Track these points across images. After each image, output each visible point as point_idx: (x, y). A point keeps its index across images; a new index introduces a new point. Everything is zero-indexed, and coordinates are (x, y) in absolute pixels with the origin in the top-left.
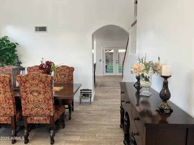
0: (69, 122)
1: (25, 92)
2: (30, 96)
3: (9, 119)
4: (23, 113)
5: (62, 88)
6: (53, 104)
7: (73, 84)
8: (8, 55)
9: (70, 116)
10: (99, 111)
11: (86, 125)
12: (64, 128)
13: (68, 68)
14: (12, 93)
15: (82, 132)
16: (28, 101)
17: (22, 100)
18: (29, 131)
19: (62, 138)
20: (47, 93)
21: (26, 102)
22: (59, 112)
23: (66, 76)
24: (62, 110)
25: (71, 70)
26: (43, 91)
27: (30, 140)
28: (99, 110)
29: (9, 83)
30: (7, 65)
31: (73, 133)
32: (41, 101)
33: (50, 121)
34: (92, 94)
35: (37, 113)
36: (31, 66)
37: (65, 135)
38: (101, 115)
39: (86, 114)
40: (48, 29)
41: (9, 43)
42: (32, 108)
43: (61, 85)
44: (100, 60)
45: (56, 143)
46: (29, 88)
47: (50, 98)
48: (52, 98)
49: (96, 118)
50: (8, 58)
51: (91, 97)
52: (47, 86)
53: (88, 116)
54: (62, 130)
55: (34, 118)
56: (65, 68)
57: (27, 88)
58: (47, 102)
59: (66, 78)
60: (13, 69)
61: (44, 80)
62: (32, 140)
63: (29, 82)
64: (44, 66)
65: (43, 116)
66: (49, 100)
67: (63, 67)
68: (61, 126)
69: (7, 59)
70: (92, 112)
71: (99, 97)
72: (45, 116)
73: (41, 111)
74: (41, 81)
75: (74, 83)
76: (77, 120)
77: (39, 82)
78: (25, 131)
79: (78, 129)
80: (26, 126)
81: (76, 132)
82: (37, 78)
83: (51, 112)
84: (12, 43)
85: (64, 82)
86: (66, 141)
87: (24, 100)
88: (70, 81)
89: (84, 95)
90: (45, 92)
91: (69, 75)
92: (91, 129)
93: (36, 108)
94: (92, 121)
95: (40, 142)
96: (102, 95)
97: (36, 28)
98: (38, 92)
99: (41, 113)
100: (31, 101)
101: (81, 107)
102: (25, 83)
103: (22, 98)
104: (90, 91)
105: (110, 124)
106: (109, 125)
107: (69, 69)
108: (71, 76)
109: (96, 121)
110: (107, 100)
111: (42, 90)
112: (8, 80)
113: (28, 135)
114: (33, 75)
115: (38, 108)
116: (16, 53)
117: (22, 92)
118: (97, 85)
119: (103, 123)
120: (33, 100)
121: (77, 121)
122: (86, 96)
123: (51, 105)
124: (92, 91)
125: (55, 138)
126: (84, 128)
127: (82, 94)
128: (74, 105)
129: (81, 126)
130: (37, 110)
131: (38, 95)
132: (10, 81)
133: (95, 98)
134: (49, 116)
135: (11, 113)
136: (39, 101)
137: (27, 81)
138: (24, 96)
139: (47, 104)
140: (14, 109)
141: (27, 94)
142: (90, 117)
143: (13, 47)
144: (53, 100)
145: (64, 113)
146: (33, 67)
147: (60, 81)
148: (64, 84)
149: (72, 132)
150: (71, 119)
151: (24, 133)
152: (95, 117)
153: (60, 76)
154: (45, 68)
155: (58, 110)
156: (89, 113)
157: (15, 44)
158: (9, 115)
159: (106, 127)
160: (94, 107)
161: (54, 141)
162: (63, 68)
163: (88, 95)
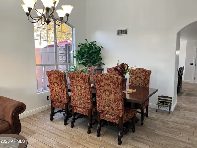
0: (141, 127)
1: (100, 90)
2: (103, 94)
3: (87, 112)
4: (97, 109)
5: (134, 91)
6: (122, 105)
7: (148, 88)
8: (94, 57)
9: (142, 121)
10: (178, 123)
11: (158, 135)
12: (134, 132)
13: (144, 70)
14: (90, 90)
15: (153, 142)
16: (102, 99)
17: (97, 97)
18: (101, 126)
19: (130, 141)
20: (117, 94)
21: (100, 99)
22: (128, 114)
23: (141, 79)
24: (132, 113)
25: (148, 73)
26: (114, 92)
27: (102, 135)
28: (180, 122)
29: (89, 81)
30: (93, 65)
31: (142, 140)
32: (112, 100)
33: (119, 122)
34: (172, 102)
35: (108, 111)
36: (110, 67)
37: (133, 139)
38: (180, 130)
39: (161, 123)
40: (129, 32)
41: (96, 47)
42: (104, 106)
43: (136, 88)
44: (192, 64)
45: (123, 144)
46: (103, 87)
47: (120, 99)
48: (122, 99)
49: (172, 131)
50: (94, 59)
51: (170, 106)
52: (118, 87)
53: (164, 126)
54: (132, 134)
55: (105, 115)
56: (141, 71)
57: (101, 87)
58: (117, 102)
59: (142, 81)
60: (94, 69)
61: (115, 81)
62: (103, 135)
63: (102, 81)
64: (118, 67)
65: (113, 115)
66: (119, 101)
67: (139, 69)
68: (130, 129)
69: (93, 61)
70: (170, 123)
71: (182, 107)
72: (115, 116)
73: (111, 110)
74: (112, 82)
75: (150, 88)
76: (149, 127)
77: (110, 82)
78: (98, 125)
79: (149, 138)
80: (99, 120)
81: (145, 140)
82: (109, 78)
83: (120, 112)
84: (98, 47)
85: (139, 85)
86: (133, 146)
87: (99, 97)
88: (146, 84)
89: (162, 102)
90: (116, 93)
91: (145, 79)
92: (164, 142)
93: (107, 106)
94: (167, 134)
95: (110, 139)
96: (187, 105)
97: (118, 31)
98: (110, 91)
99: (111, 111)
100: (104, 99)
101: (157, 115)
102: (99, 82)
103: (97, 95)
104: (170, 99)
105: (190, 142)
106: (188, 143)
107: (145, 72)
108: (147, 79)
109: (172, 135)
110: (193, 113)
111: (113, 90)
112: (87, 78)
113: (100, 129)
114: (106, 76)
115: (109, 107)
116: (100, 55)
117: (98, 90)
118: (184, 93)
119: (180, 139)
120: (105, 99)
121: (149, 129)
122: (164, 104)
123: (120, 106)
124: (173, 99)
125: (122, 139)
126: (155, 138)
127: (160, 100)
128: (149, 111)
129: (152, 135)
130: (108, 108)
131: (110, 94)
132: (89, 79)
133: (177, 108)
134: (118, 116)
135: (88, 107)
136: (110, 101)
137: (101, 80)
138: (99, 94)
139: (117, 104)
140: (91, 104)
141: (101, 92)
142: (166, 128)
143: (98, 50)
144: (123, 102)
145: (134, 116)
146: (112, 68)
147: (135, 84)
148: (139, 87)
149: (141, 138)
150: (144, 125)
151: (97, 127)
152: (172, 129)
153: (135, 79)
154: (119, 70)
155: (128, 113)
156: (165, 123)
157: (100, 48)
158: (87, 108)
159: (183, 144)
160: (173, 118)
161: (121, 142)
162: (139, 71)
163: (167, 103)
